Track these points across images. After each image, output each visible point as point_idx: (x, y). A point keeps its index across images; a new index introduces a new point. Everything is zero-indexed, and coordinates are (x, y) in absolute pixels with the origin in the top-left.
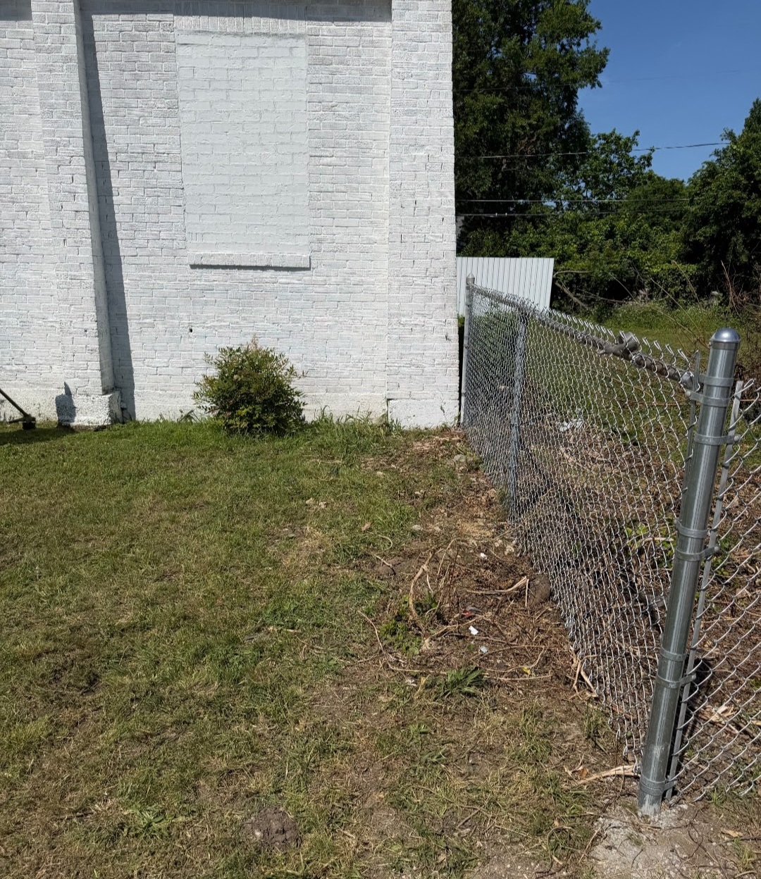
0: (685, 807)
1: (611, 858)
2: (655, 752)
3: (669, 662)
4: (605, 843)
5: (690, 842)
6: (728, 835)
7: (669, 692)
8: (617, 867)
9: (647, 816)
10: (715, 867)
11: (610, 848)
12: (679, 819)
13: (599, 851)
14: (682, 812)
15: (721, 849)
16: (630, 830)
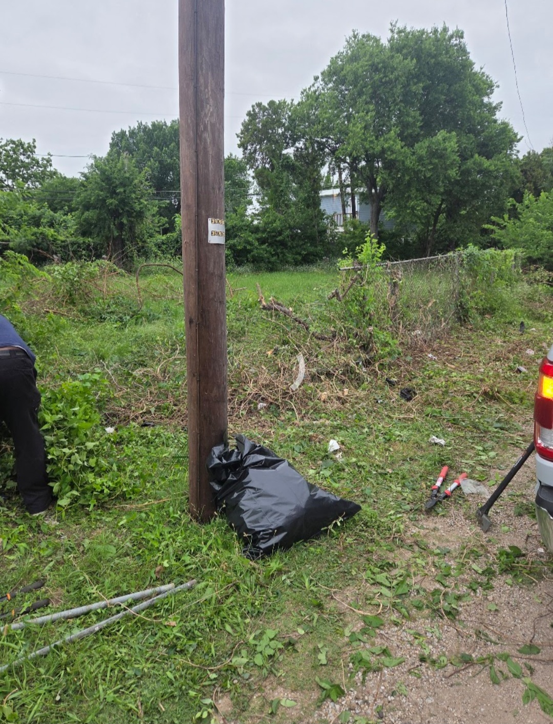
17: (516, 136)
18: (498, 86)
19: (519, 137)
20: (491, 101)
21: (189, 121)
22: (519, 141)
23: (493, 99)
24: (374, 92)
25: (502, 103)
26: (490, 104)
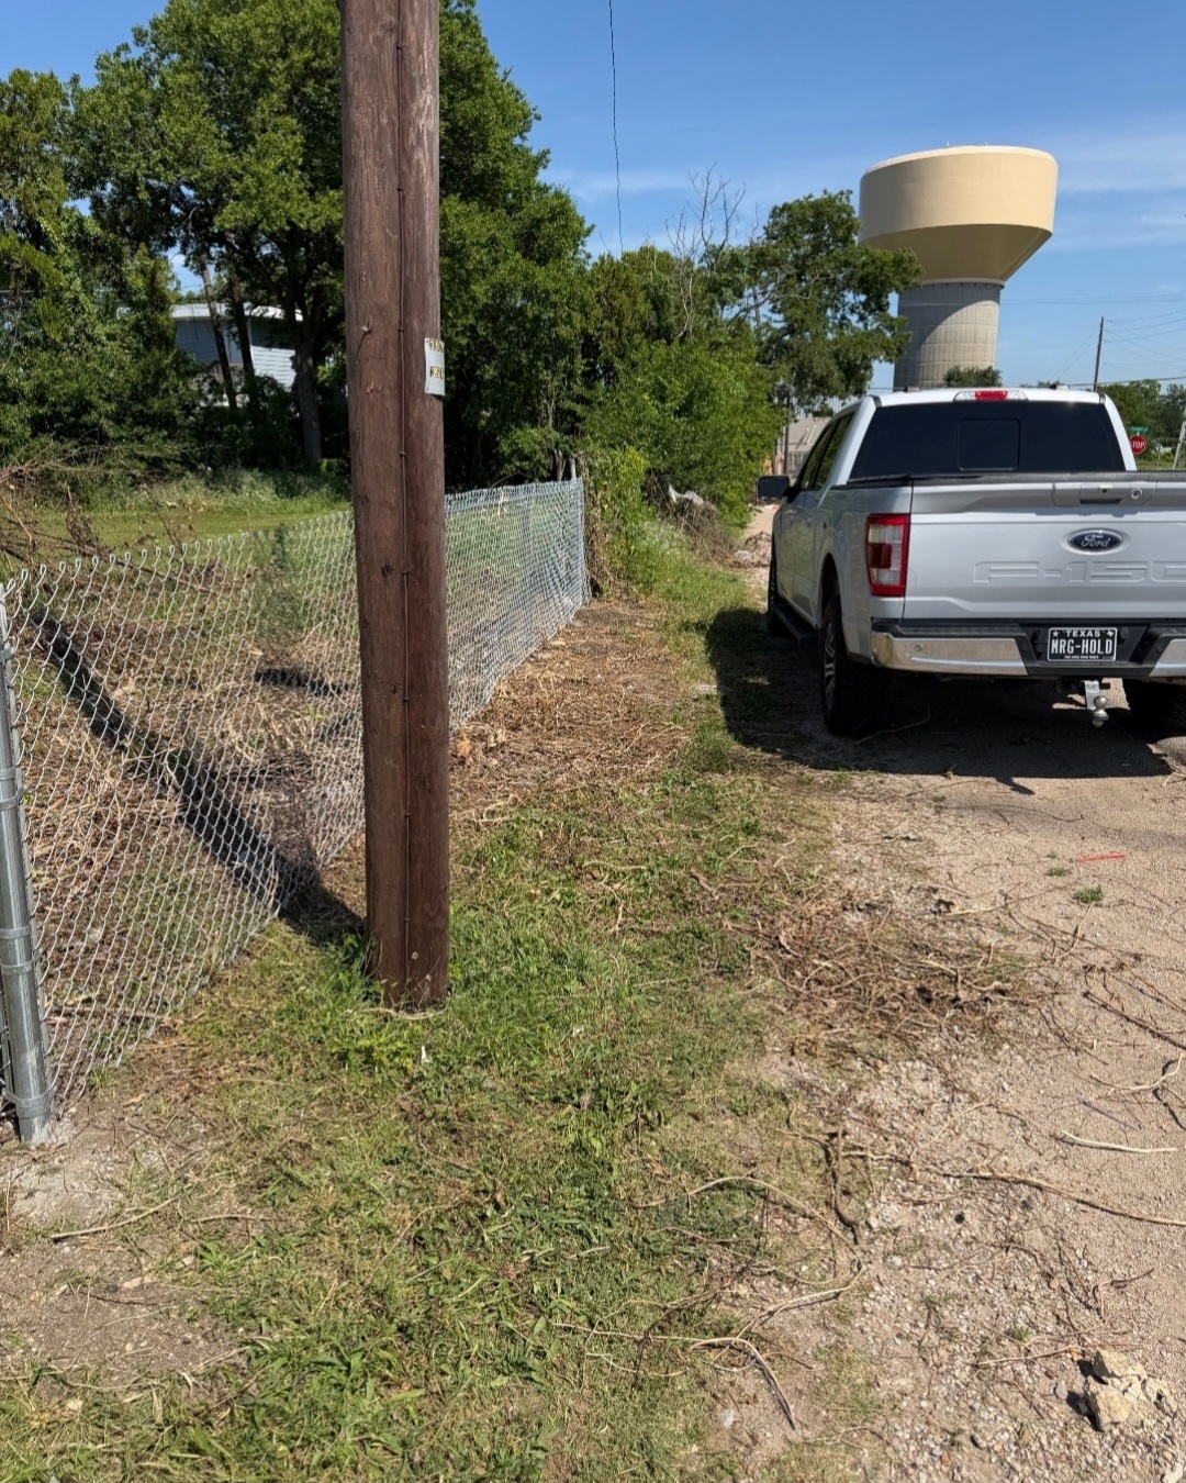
0: (73, 1110)
1: (39, 1202)
2: (29, 1061)
3: (16, 942)
4: (19, 1195)
5: (104, 1133)
6: (133, 1104)
7: (26, 978)
8: (53, 1204)
9: (43, 1144)
10: (142, 1136)
11: (31, 1194)
12: (76, 1125)
13: (21, 1206)
14: (73, 1116)
15: (136, 1118)
16: (36, 1167)
17: (581, 224)
18: (538, 118)
19: (587, 225)
20: (527, 144)
21: (385, 121)
22: (589, 231)
23: (534, 142)
24: (295, 90)
25: (548, 152)
26: (527, 150)
